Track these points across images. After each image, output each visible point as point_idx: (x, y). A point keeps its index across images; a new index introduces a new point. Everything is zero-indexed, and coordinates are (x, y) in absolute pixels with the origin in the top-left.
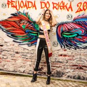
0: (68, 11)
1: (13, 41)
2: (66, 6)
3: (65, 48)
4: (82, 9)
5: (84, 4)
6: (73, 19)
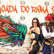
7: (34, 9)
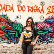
0: (41, 13)
2: (39, 9)
3: (39, 43)
4: (51, 11)
5: (52, 7)
6: (44, 20)
7: (30, 8)
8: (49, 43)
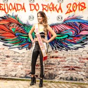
0: (58, 12)
1: (3, 45)
2: (56, 8)
3: (56, 50)
4: (72, 10)
5: (73, 5)
8: (69, 50)
